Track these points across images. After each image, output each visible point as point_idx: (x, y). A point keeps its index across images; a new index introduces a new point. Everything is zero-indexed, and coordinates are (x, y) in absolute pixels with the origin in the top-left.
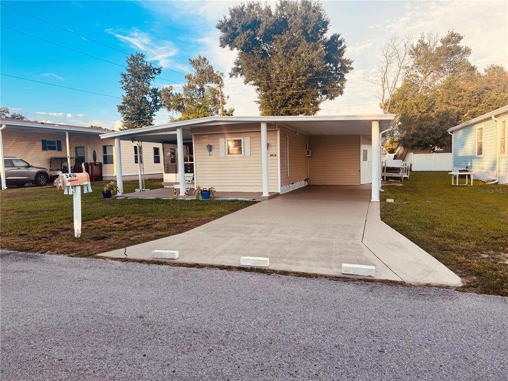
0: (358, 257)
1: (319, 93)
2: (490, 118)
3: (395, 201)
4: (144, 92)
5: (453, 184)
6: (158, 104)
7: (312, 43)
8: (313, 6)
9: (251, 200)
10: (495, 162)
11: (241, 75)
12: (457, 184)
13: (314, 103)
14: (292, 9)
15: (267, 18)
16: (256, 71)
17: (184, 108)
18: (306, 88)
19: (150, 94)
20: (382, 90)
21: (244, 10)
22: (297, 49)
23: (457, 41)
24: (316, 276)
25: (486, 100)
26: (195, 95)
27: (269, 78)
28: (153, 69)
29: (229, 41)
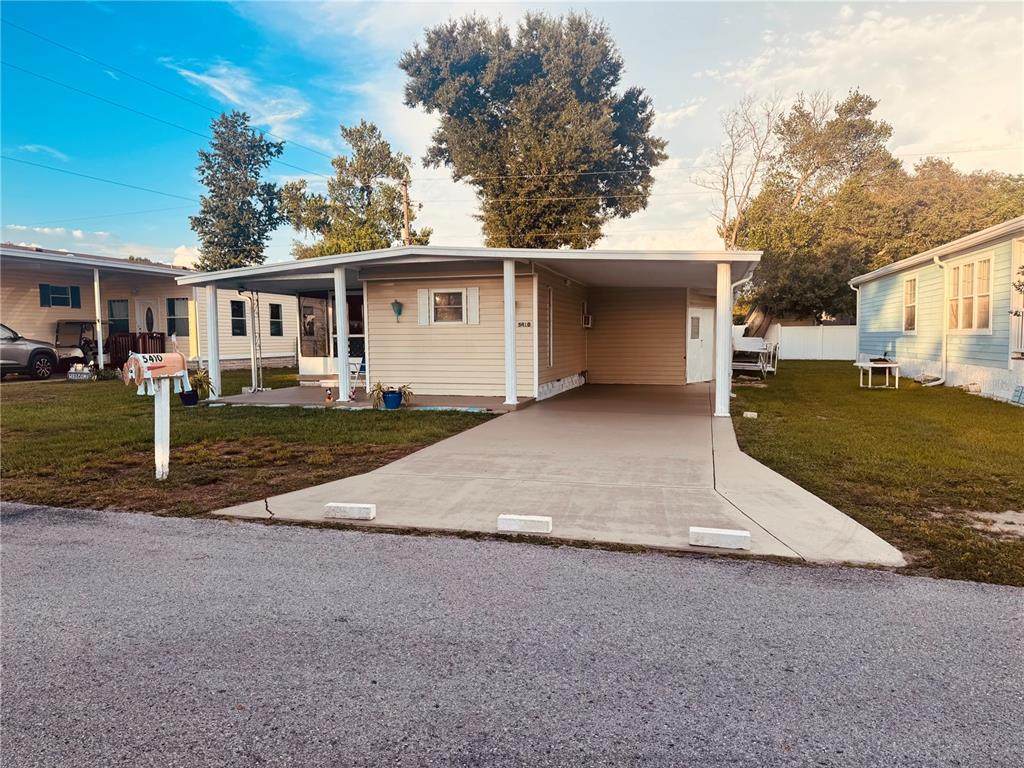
0: (714, 517)
1: (600, 203)
2: (931, 261)
3: (759, 416)
4: (247, 190)
5: (861, 385)
6: (276, 215)
7: (590, 105)
8: (591, 31)
9: (484, 410)
10: (940, 344)
11: (447, 162)
12: (870, 386)
13: (591, 224)
14: (551, 38)
15: (500, 51)
16: (477, 155)
17: (329, 225)
18: (576, 192)
19: (259, 195)
20: (723, 202)
21: (455, 34)
22: (559, 115)
23: (867, 111)
24: (643, 549)
25: (918, 224)
26: (353, 198)
27: (502, 171)
28: (267, 145)
29: (423, 93)
